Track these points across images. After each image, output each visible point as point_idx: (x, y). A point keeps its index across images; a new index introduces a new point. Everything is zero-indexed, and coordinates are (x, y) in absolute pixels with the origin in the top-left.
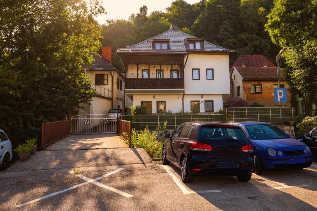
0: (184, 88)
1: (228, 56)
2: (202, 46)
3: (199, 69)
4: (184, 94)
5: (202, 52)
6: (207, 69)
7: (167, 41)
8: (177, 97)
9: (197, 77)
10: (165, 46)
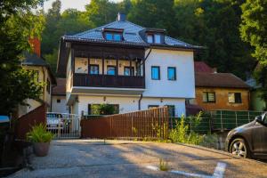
0: (144, 88)
1: (192, 53)
2: (163, 40)
3: (159, 67)
4: (142, 97)
5: (163, 46)
6: (169, 68)
7: (120, 32)
8: (133, 99)
9: (156, 76)
10: (117, 37)
